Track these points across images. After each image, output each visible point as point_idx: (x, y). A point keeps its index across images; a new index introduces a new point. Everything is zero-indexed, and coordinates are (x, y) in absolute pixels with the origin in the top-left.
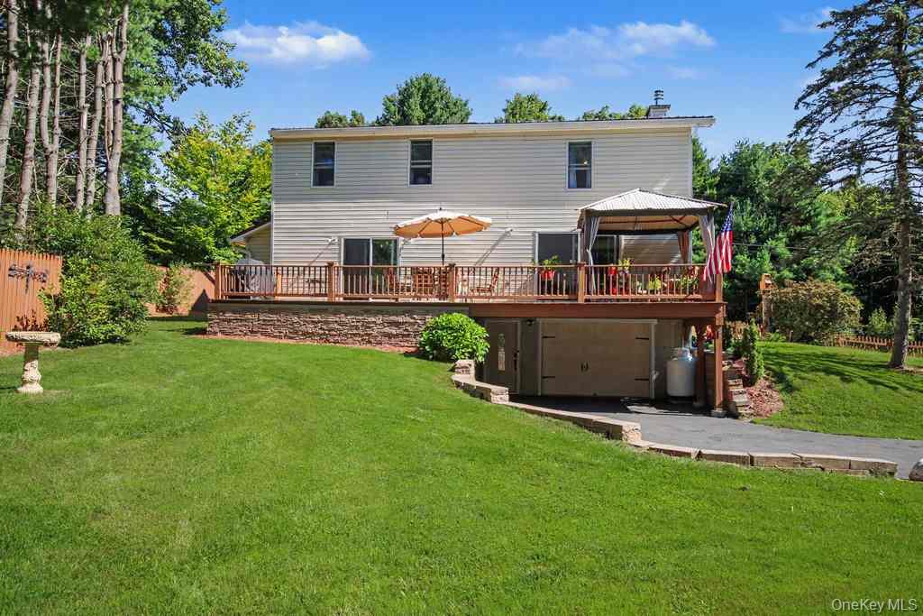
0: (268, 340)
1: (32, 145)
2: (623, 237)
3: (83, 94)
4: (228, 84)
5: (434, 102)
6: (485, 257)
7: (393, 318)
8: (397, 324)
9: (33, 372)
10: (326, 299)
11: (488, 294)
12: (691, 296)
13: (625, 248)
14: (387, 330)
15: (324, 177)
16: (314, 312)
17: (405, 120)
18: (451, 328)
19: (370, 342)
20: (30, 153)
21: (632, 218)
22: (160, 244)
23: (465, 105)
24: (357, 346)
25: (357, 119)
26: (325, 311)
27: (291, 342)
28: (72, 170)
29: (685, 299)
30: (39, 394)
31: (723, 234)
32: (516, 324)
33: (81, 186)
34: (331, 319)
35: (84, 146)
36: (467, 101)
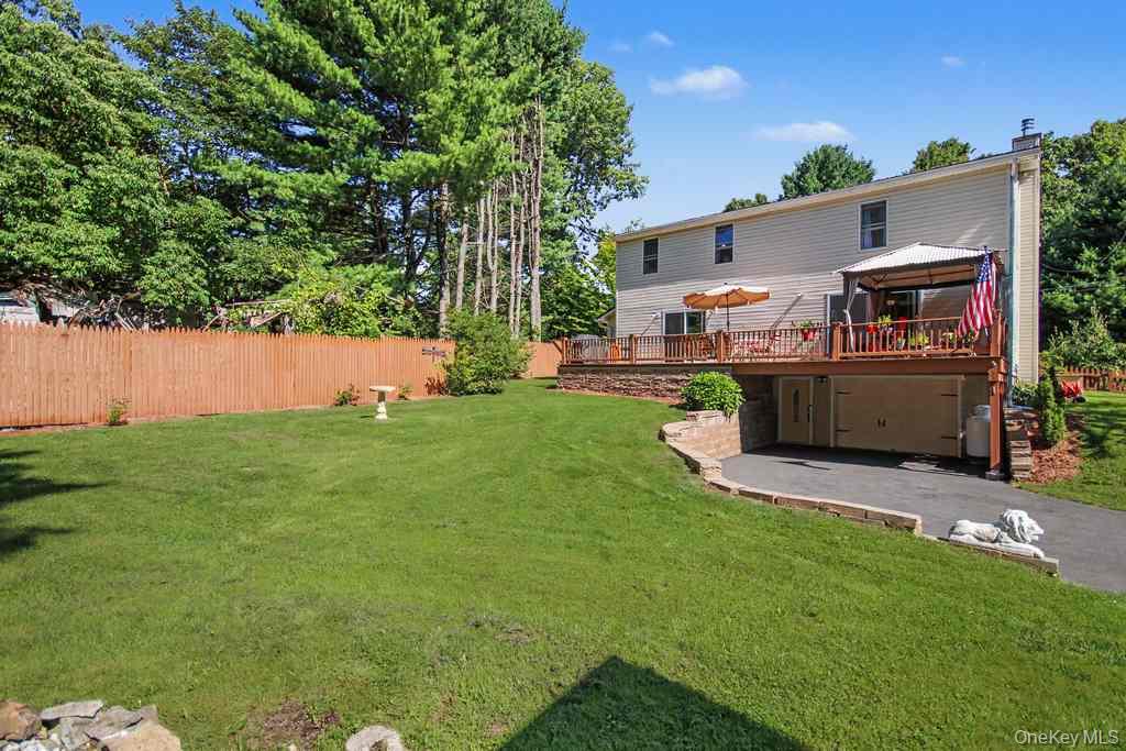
0: (593, 393)
1: (480, 268)
2: (923, 292)
3: (512, 230)
4: (635, 195)
5: (833, 171)
6: (778, 322)
7: (674, 377)
8: (677, 381)
9: (382, 408)
10: (627, 363)
11: (766, 354)
12: (960, 351)
13: (925, 302)
14: (670, 386)
15: (651, 266)
16: (623, 372)
17: (802, 191)
18: (704, 384)
19: (657, 395)
20: (479, 274)
21: (925, 272)
22: (579, 323)
23: (868, 166)
24: (649, 398)
25: (761, 200)
26: (627, 371)
27: (604, 394)
28: (508, 279)
29: (953, 355)
30: (384, 420)
31: (979, 285)
32: (808, 381)
33: (512, 291)
34: (631, 377)
35: (513, 264)
36: (871, 162)
